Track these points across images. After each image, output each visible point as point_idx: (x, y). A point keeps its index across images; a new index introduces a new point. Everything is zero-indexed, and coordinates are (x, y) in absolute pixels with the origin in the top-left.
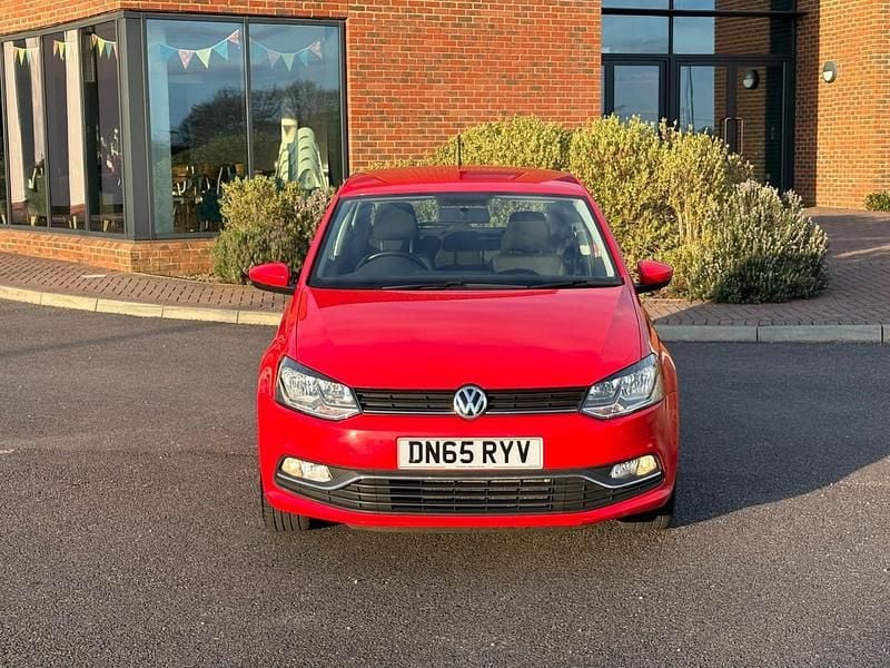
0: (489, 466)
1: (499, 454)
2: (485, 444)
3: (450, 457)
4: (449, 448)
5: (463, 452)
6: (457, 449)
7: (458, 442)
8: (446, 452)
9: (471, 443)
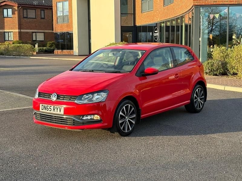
0: (54, 112)
1: (56, 110)
2: (54, 107)
3: (48, 109)
4: (48, 107)
5: (50, 108)
6: (49, 107)
7: (49, 106)
8: (47, 108)
9: (51, 106)
